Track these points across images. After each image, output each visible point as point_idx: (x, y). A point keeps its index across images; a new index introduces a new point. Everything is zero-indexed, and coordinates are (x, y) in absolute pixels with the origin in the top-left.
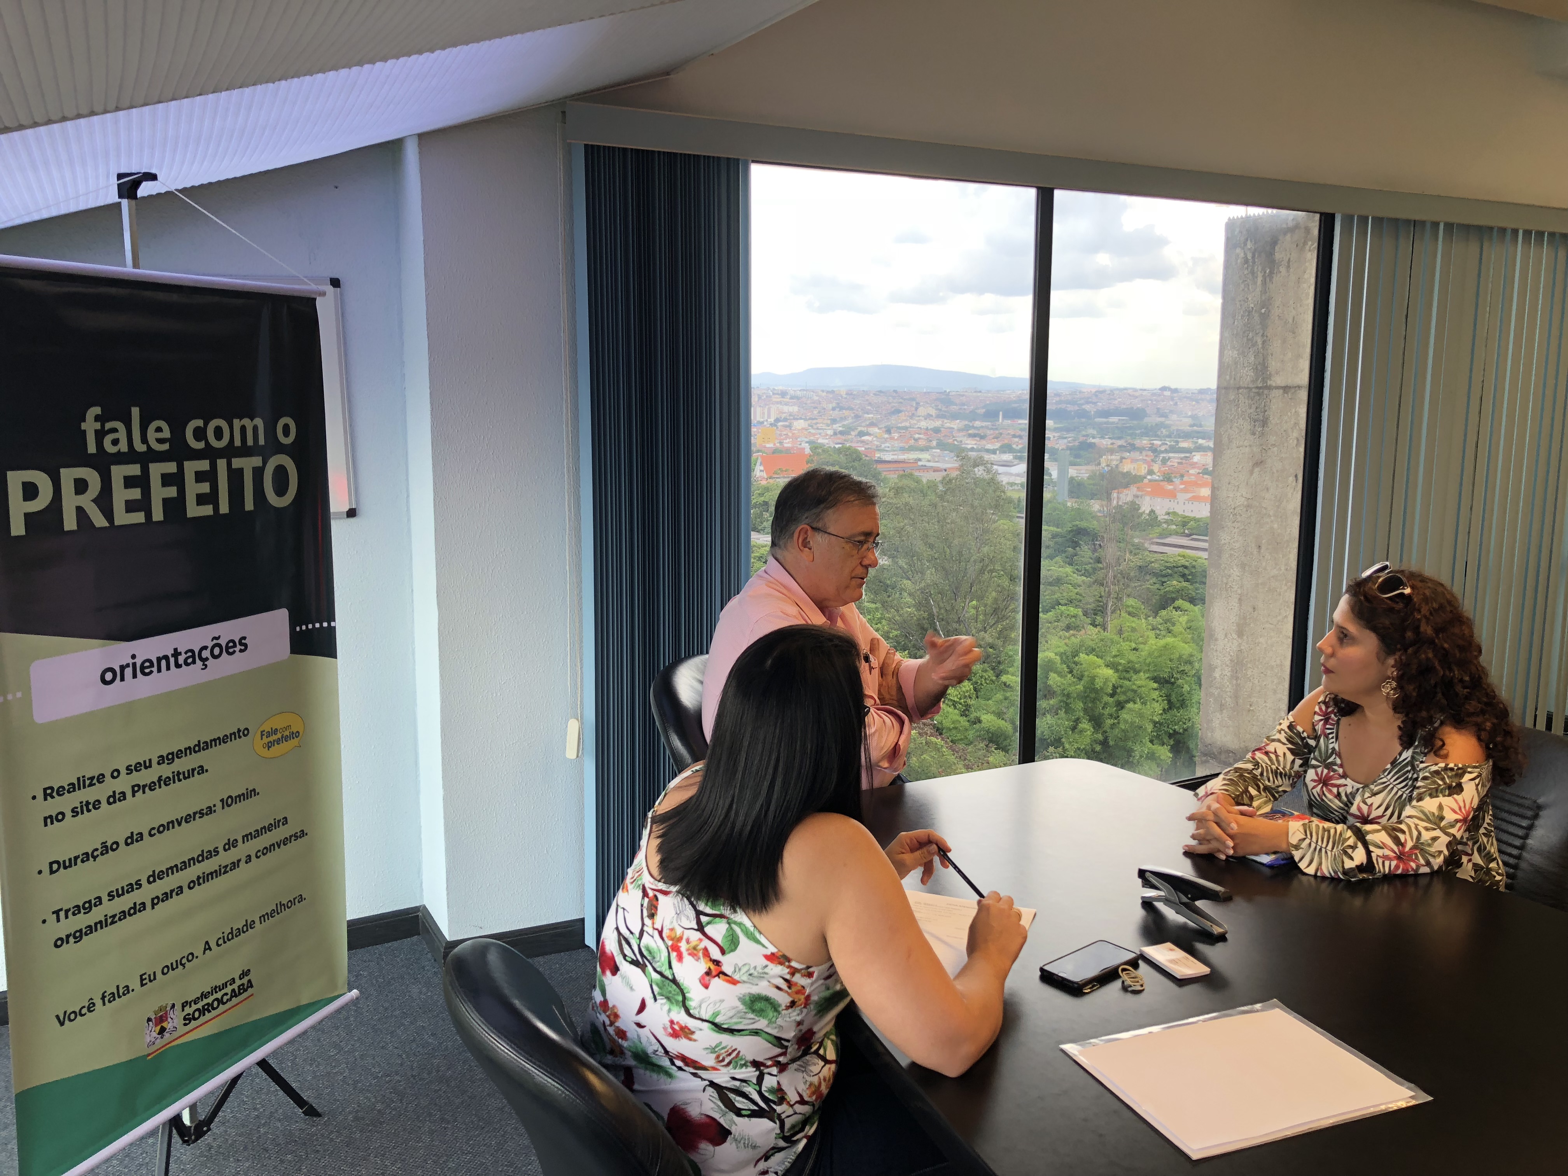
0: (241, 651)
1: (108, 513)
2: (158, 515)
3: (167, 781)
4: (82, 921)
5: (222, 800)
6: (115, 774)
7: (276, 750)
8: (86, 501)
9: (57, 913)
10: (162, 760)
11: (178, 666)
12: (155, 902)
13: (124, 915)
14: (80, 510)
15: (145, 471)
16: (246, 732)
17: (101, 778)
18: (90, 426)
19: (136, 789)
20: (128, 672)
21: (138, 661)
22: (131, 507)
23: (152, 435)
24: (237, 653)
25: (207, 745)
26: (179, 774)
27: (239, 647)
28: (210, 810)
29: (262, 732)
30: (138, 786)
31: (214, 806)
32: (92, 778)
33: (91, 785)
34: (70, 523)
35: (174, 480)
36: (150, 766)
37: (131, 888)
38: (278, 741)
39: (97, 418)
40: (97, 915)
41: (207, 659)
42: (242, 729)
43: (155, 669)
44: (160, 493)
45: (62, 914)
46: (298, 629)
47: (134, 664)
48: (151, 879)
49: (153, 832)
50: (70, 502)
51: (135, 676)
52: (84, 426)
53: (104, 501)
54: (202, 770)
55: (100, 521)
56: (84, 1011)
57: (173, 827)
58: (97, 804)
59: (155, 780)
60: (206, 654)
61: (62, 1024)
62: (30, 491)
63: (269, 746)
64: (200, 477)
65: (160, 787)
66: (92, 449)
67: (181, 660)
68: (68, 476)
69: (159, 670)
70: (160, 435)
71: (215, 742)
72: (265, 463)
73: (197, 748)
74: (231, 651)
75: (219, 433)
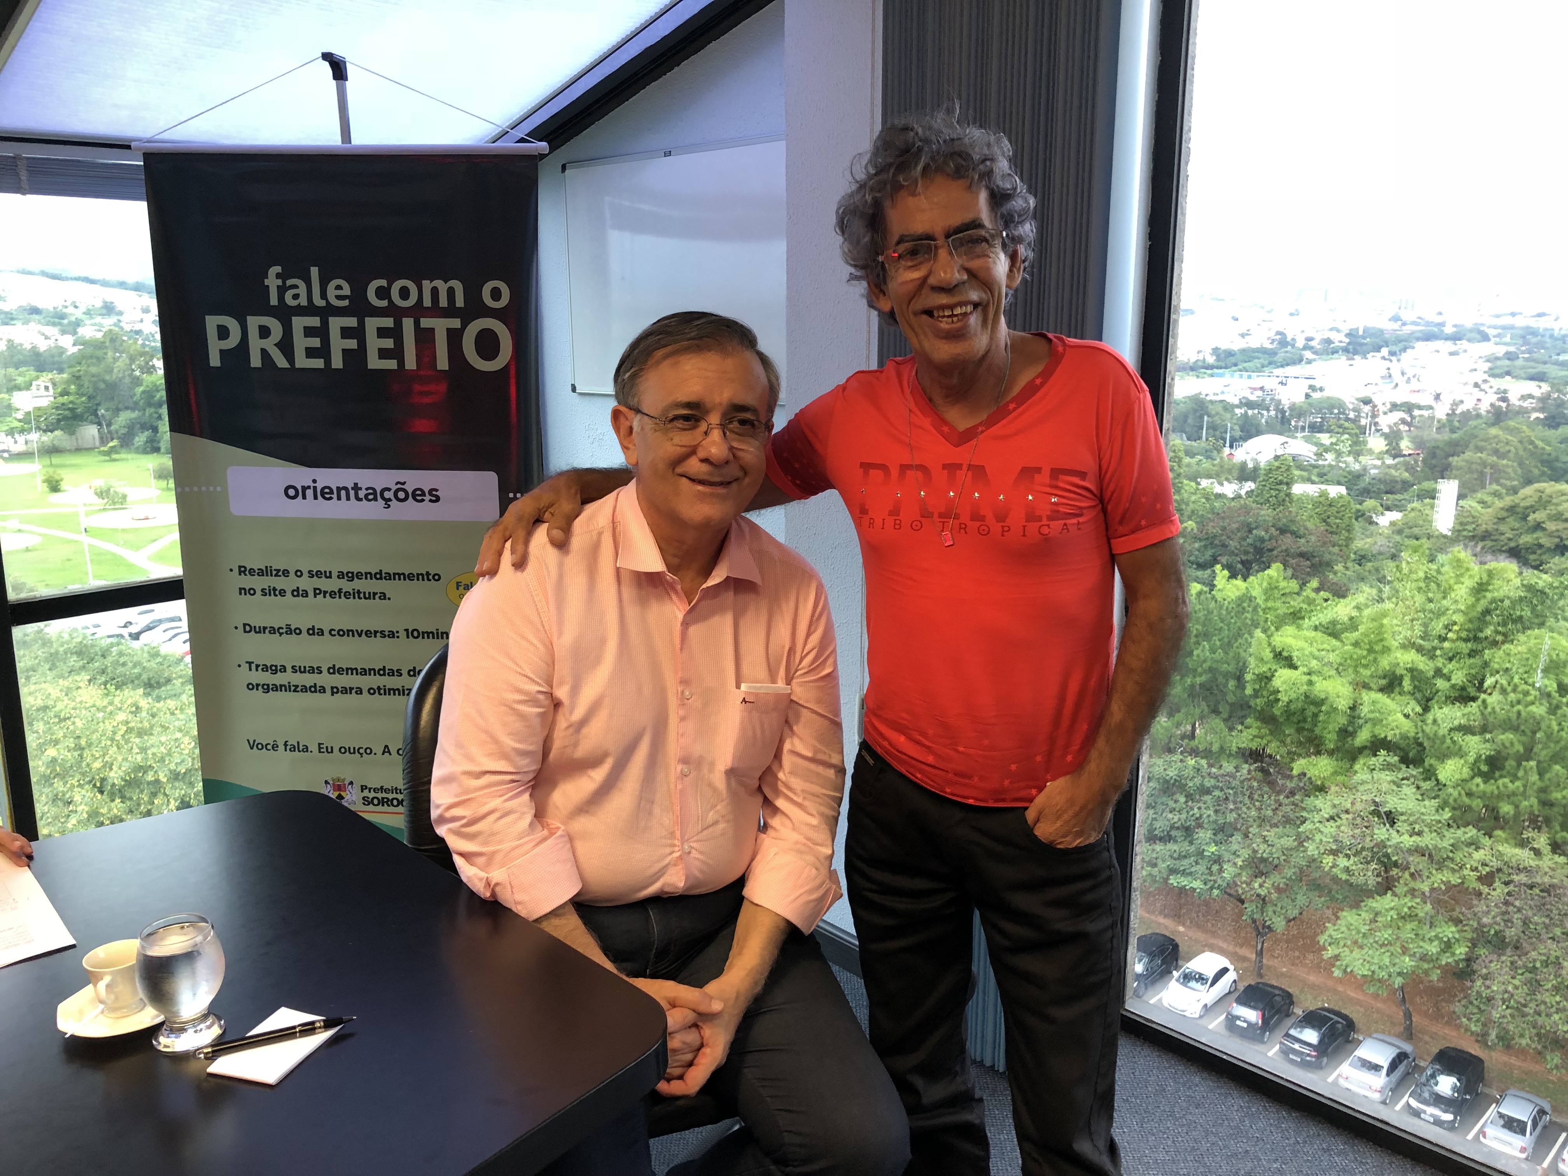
0: (431, 501)
2: (337, 362)
3: (347, 595)
4: (269, 678)
5: (406, 630)
6: (299, 573)
8: (269, 344)
9: (250, 663)
10: (341, 575)
11: (358, 499)
12: (335, 691)
13: (305, 689)
14: (264, 352)
15: (325, 324)
16: (437, 577)
17: (286, 573)
18: (272, 282)
19: (317, 592)
20: (310, 493)
21: (319, 486)
22: (311, 353)
23: (331, 292)
24: (426, 502)
25: (389, 577)
26: (359, 592)
27: (428, 497)
28: (392, 635)
29: (458, 583)
30: (320, 589)
31: (398, 632)
32: (278, 571)
33: (276, 575)
34: (256, 361)
35: (355, 333)
36: (330, 577)
37: (312, 670)
39: (278, 276)
40: (280, 679)
41: (390, 500)
42: (434, 573)
43: (335, 496)
44: (338, 345)
45: (253, 666)
47: (315, 488)
48: (331, 671)
49: (333, 633)
50: (256, 344)
51: (316, 498)
52: (266, 282)
53: (286, 346)
54: (383, 596)
55: (281, 362)
56: (269, 747)
57: (354, 636)
58: (282, 593)
59: (336, 591)
60: (387, 495)
61: (252, 748)
62: (223, 332)
64: (382, 333)
65: (340, 597)
66: (274, 301)
67: (361, 494)
68: (254, 322)
69: (339, 498)
70: (340, 293)
71: (399, 576)
72: (464, 325)
73: (379, 576)
74: (419, 498)
75: (404, 293)
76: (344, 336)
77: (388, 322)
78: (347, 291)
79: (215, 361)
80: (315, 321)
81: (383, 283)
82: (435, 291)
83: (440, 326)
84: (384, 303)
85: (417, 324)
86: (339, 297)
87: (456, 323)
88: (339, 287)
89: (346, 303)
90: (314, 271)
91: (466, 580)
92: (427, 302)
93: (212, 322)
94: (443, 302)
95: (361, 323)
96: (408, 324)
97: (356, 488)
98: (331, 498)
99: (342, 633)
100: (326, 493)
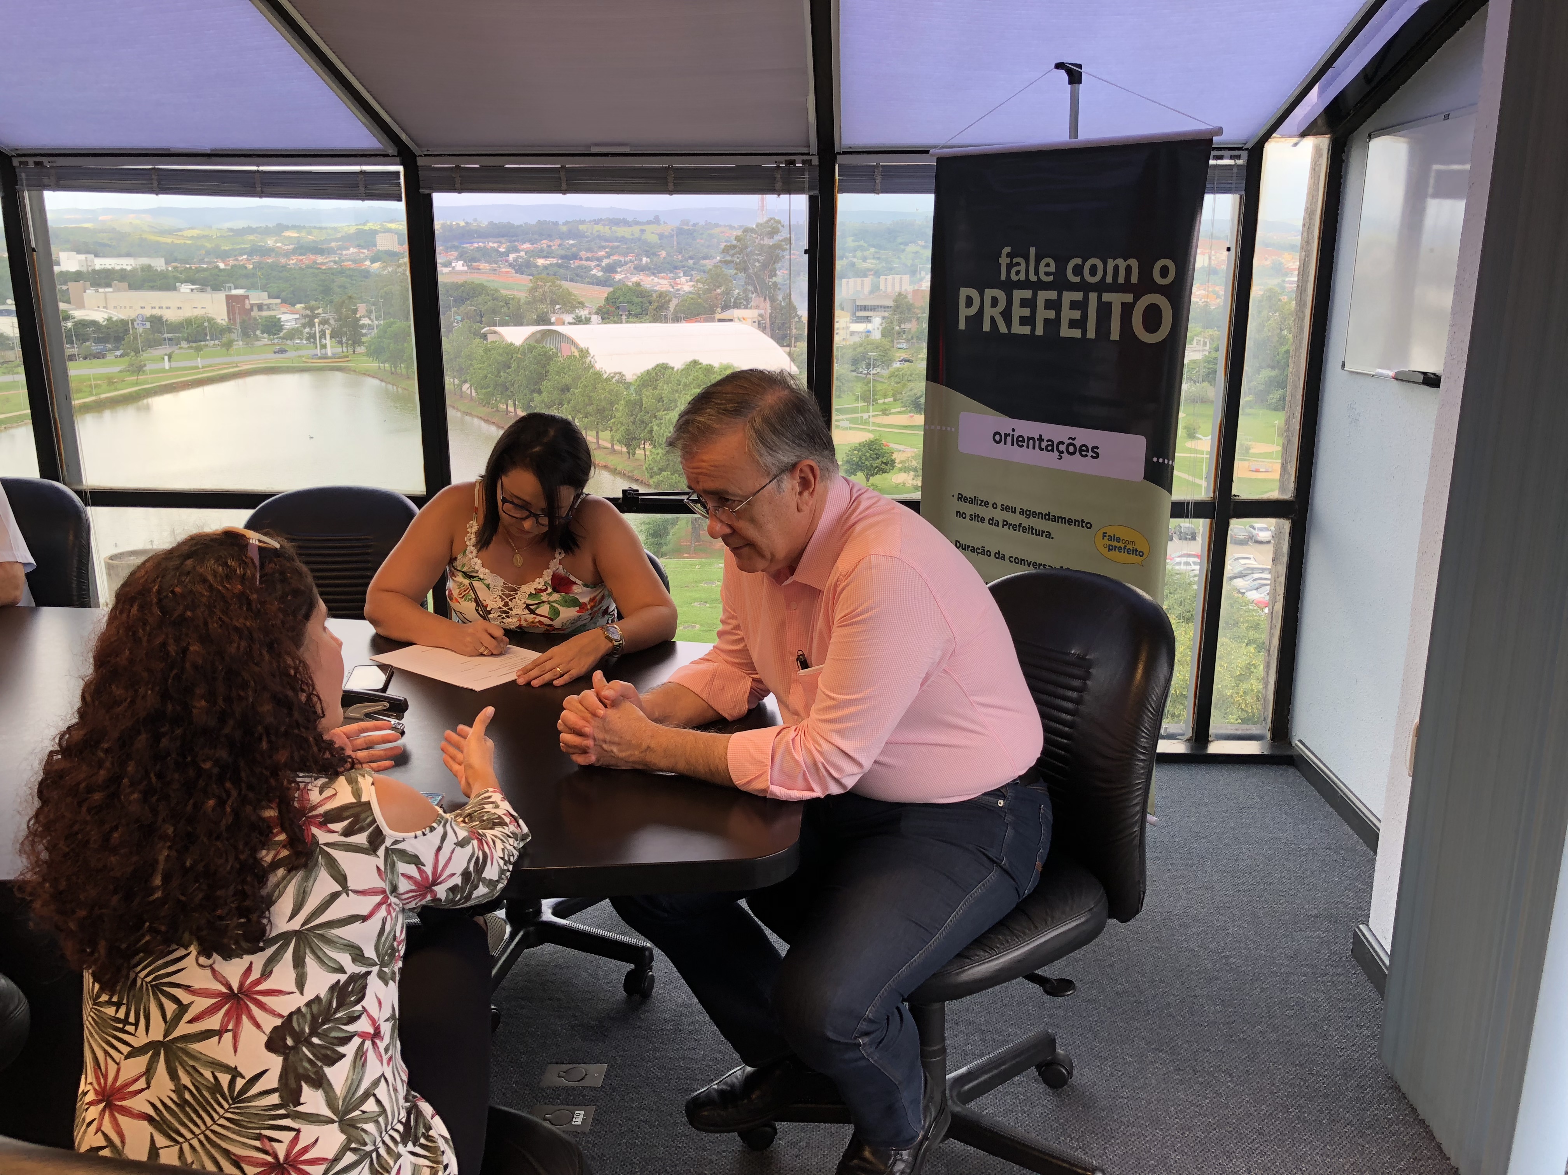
0: (1092, 457)
1: (1009, 324)
2: (1039, 331)
3: (1024, 530)
6: (995, 506)
8: (996, 312)
10: (1022, 512)
11: (1041, 448)
15: (1035, 297)
16: (1089, 526)
17: (987, 504)
18: (1004, 261)
19: (1005, 523)
20: (1009, 439)
21: (1016, 435)
22: (1023, 321)
23: (1042, 269)
24: (1089, 457)
25: (1055, 519)
26: (1033, 529)
27: (1090, 453)
29: (1104, 533)
30: (1006, 521)
32: (982, 501)
33: (981, 505)
34: (986, 326)
35: (1054, 305)
36: (1015, 512)
38: (1120, 550)
39: (1008, 255)
41: (1062, 452)
42: (1088, 522)
43: (1025, 444)
44: (1041, 314)
46: (1153, 459)
47: (1013, 435)
49: (1011, 560)
50: (988, 312)
51: (1013, 445)
52: (1000, 261)
53: (1007, 314)
54: (1049, 535)
55: (1003, 329)
58: (983, 520)
59: (1018, 525)
60: (1061, 447)
62: (969, 302)
63: (1111, 548)
64: (1074, 305)
65: (1019, 531)
66: (1003, 277)
67: (1044, 444)
68: (989, 293)
69: (1028, 447)
70: (1048, 270)
71: (1061, 519)
72: (1136, 300)
73: (1047, 517)
74: (1084, 453)
75: (1093, 270)
76: (1046, 308)
77: (1078, 296)
78: (1052, 269)
79: (962, 326)
81: (1079, 261)
82: (1116, 268)
83: (1116, 299)
84: (1077, 279)
85: (1100, 298)
86: (1047, 274)
87: (1129, 298)
88: (1048, 265)
89: (1051, 278)
90: (1032, 250)
91: (1110, 531)
92: (1109, 279)
93: (964, 292)
94: (1121, 279)
95: (1060, 296)
96: (1093, 296)
97: (1041, 439)
98: (1022, 446)
100: (1019, 441)
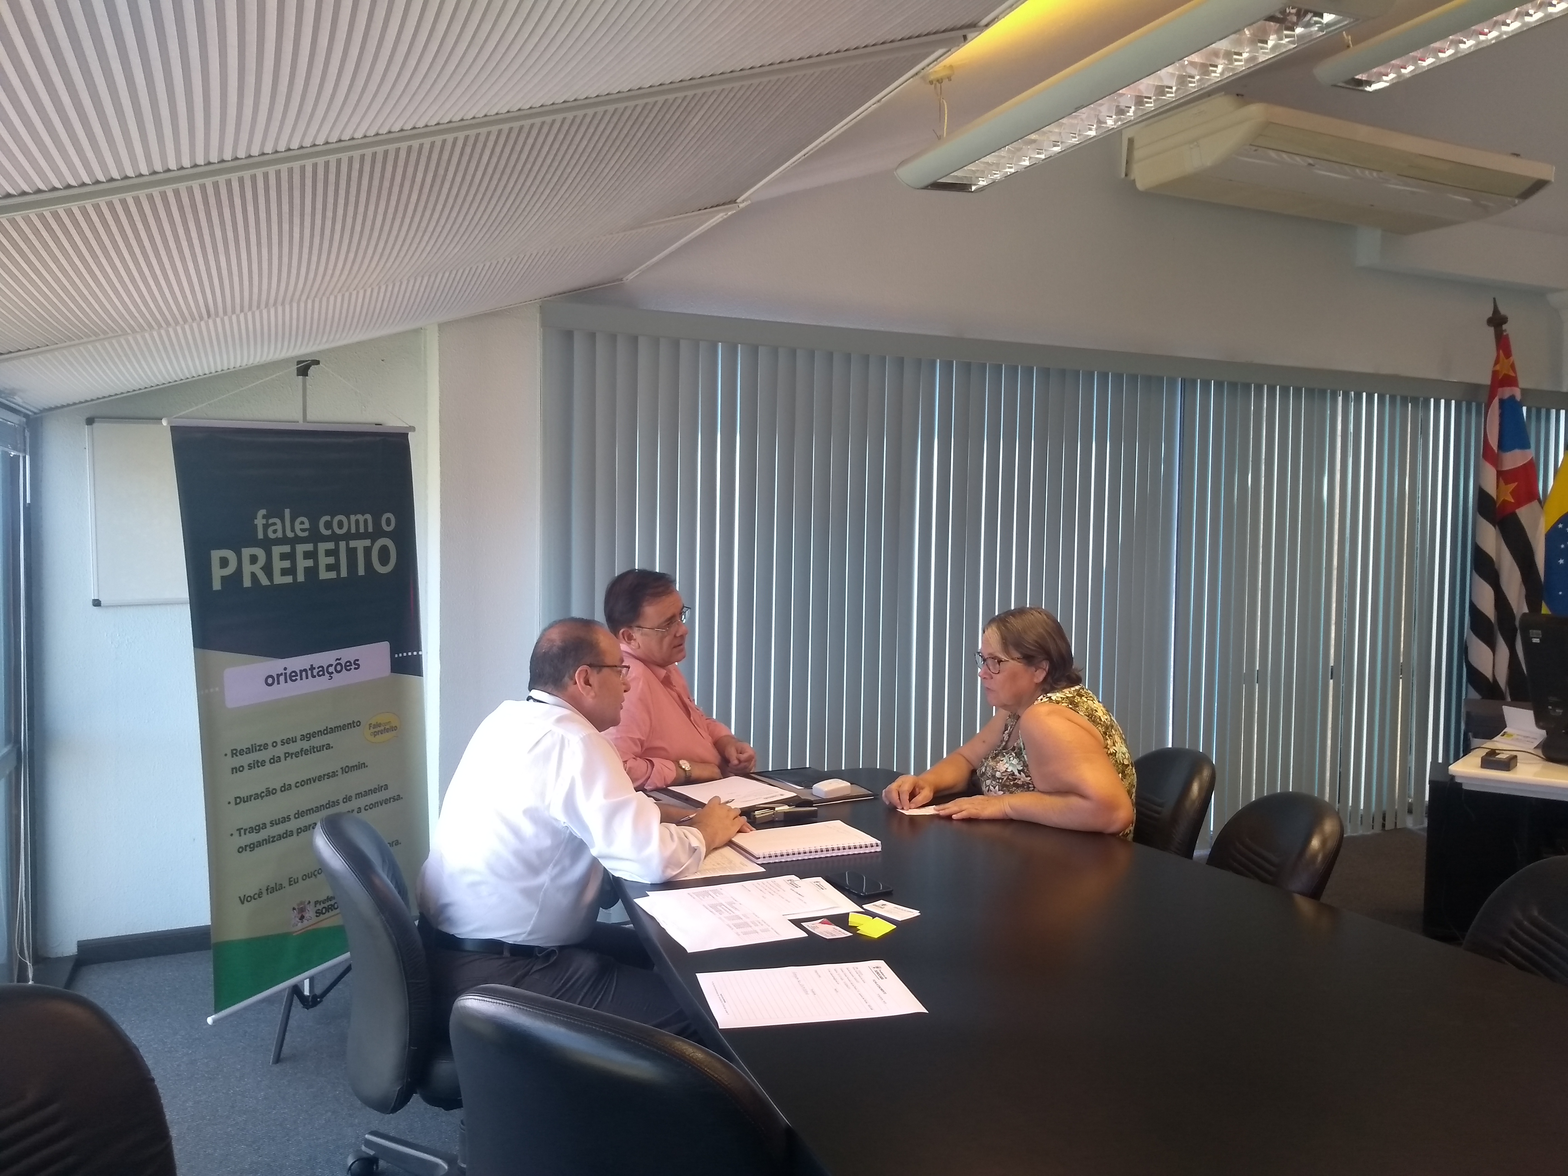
0: (355, 669)
1: (270, 576)
2: (301, 578)
3: (307, 752)
4: (254, 838)
5: (342, 768)
6: (274, 745)
7: (380, 738)
8: (257, 569)
9: (239, 830)
10: (303, 738)
11: (314, 677)
12: (299, 831)
13: (280, 837)
14: (253, 575)
15: (293, 550)
16: (359, 724)
17: (266, 746)
18: (259, 522)
19: (288, 755)
20: (282, 678)
21: (288, 671)
22: (284, 572)
23: (298, 527)
24: (353, 670)
25: (332, 730)
26: (314, 748)
27: (354, 666)
28: (334, 774)
29: (369, 724)
30: (288, 753)
31: (337, 771)
32: (260, 746)
33: (260, 750)
34: (247, 583)
35: (311, 555)
36: (296, 741)
37: (284, 820)
38: (382, 732)
39: (264, 517)
40: (263, 834)
41: (332, 673)
42: (356, 721)
43: (298, 677)
44: (303, 564)
45: (242, 831)
46: (396, 656)
47: (286, 674)
48: (296, 816)
49: (298, 785)
50: (248, 571)
51: (286, 682)
52: (256, 522)
53: (268, 569)
54: (329, 747)
55: (265, 581)
56: (256, 897)
57: (311, 783)
58: (263, 763)
59: (299, 751)
60: (331, 669)
61: (243, 903)
62: (225, 564)
63: (375, 734)
64: (328, 553)
65: (302, 756)
66: (260, 536)
67: (315, 672)
68: (246, 553)
69: (301, 679)
70: (303, 527)
71: (337, 728)
72: (372, 544)
73: (326, 732)
74: (348, 668)
75: (340, 524)
76: (305, 558)
77: (331, 546)
78: (307, 525)
79: (218, 587)
80: (286, 549)
81: (328, 518)
82: (357, 522)
83: (360, 546)
84: (329, 532)
85: (347, 545)
86: (303, 530)
87: (368, 543)
88: (302, 523)
89: (306, 534)
90: (287, 512)
91: (373, 722)
92: (353, 530)
93: (217, 557)
94: (362, 529)
95: (316, 548)
96: (342, 544)
97: (312, 668)
98: (296, 680)
99: (304, 783)
100: (293, 677)
